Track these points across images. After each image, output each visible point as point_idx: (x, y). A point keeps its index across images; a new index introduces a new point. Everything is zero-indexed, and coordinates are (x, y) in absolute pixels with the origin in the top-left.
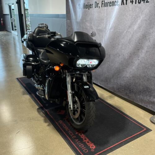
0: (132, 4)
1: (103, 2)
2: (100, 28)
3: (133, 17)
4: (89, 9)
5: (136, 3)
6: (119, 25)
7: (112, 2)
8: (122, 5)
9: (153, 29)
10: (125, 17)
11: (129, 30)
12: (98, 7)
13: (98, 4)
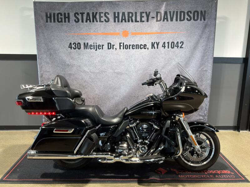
0: (164, 48)
1: (122, 44)
2: (119, 71)
3: (167, 59)
4: (96, 50)
5: (168, 48)
6: (149, 67)
7: (136, 45)
8: (152, 48)
9: (189, 68)
10: (156, 59)
11: (162, 71)
12: (114, 48)
13: (113, 45)
